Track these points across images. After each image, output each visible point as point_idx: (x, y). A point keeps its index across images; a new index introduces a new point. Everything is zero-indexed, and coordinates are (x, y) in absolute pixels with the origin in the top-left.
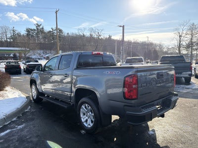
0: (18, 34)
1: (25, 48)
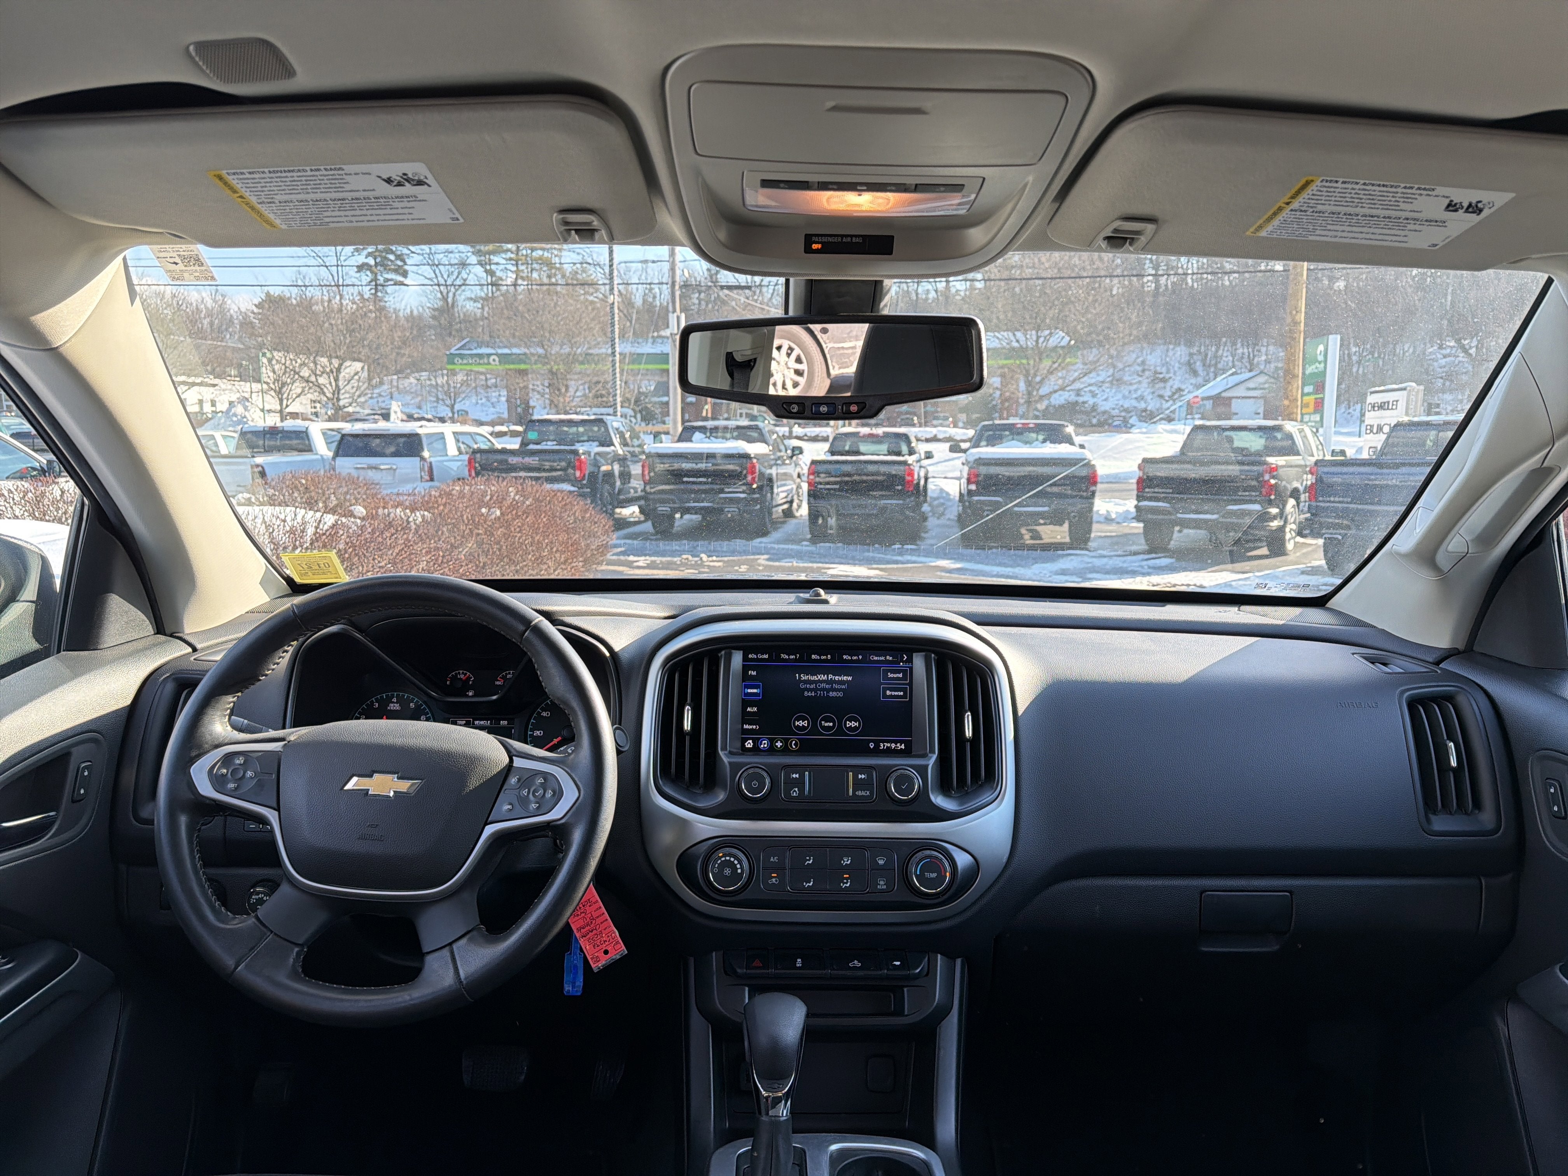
1: (1034, 332)
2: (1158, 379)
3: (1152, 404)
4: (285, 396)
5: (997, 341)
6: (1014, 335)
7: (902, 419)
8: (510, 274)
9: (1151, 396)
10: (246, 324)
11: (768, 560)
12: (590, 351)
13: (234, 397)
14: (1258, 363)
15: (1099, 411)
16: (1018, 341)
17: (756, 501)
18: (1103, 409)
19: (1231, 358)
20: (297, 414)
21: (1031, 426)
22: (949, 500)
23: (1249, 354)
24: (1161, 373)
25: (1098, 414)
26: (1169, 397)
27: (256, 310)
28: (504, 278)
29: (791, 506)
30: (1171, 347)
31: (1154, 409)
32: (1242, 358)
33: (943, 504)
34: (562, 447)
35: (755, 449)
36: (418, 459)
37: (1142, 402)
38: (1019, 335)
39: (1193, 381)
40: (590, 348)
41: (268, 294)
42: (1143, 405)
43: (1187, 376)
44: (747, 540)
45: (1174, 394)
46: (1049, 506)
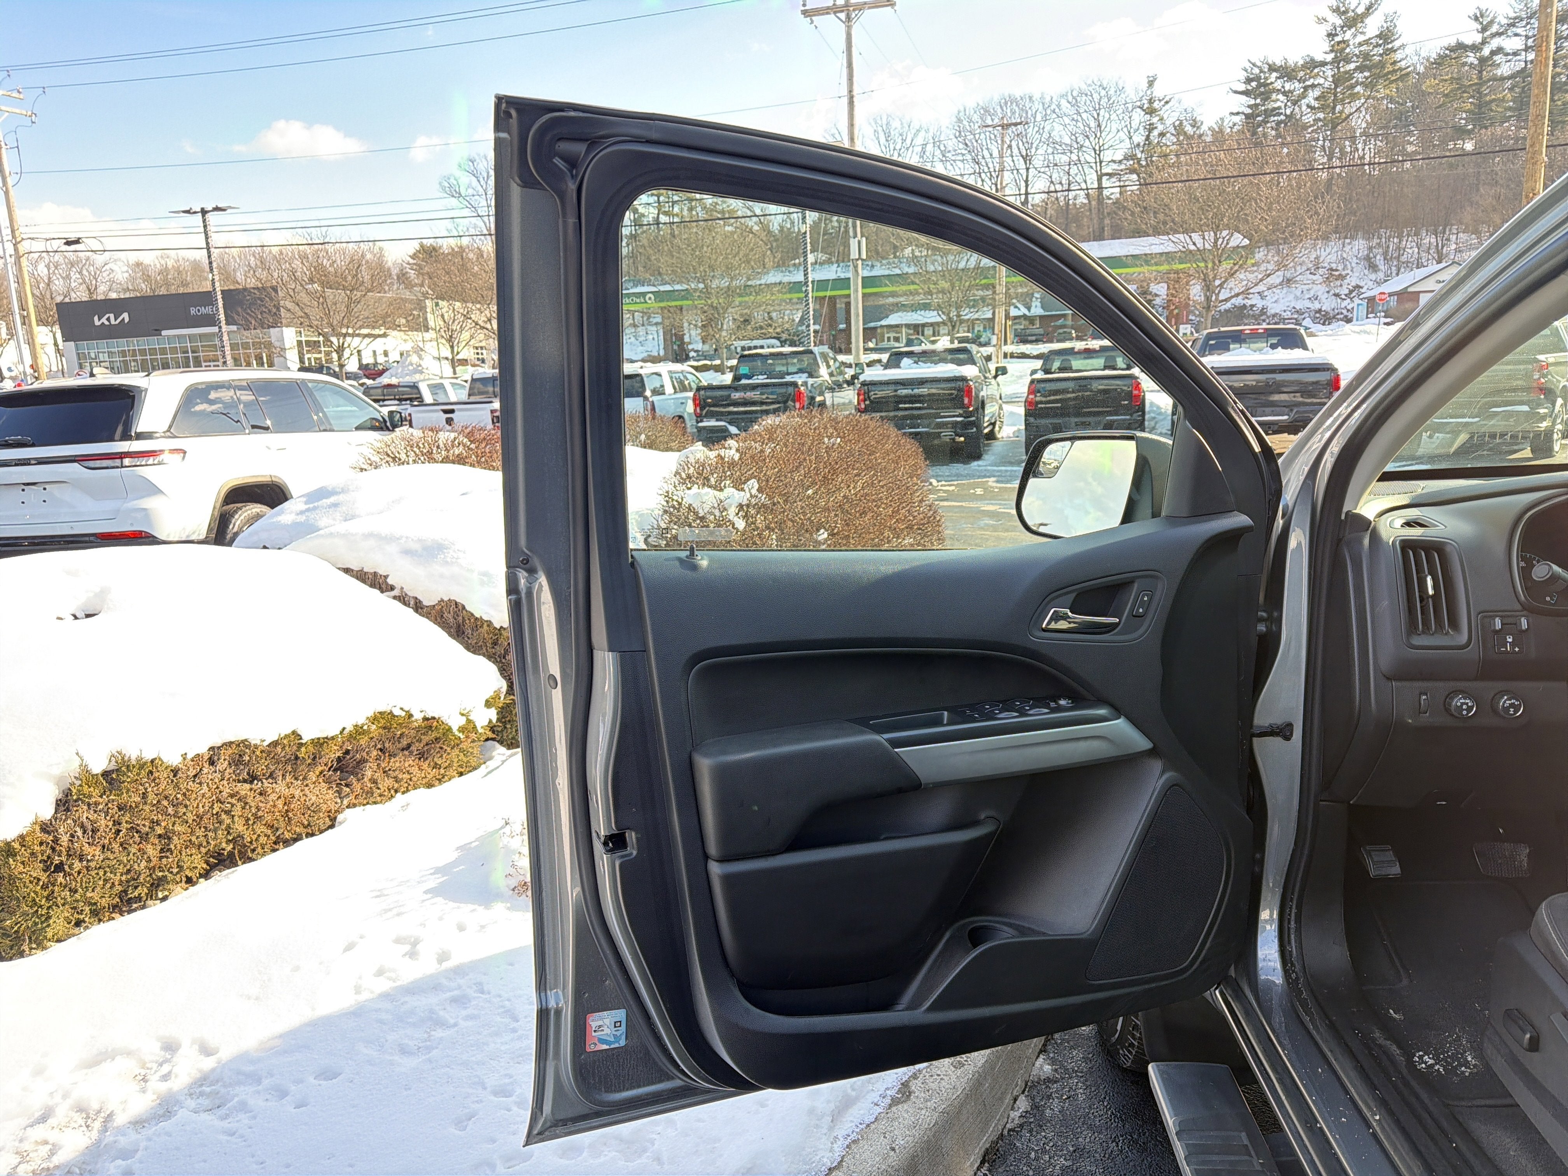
0: (1179, 129)
1: (1212, 233)
2: (1333, 276)
3: (1328, 304)
4: (455, 343)
5: (1172, 245)
6: (1190, 237)
7: (1060, 334)
8: (652, 210)
9: (1326, 295)
10: (402, 277)
11: (997, 482)
12: (749, 283)
13: (408, 346)
14: (1447, 255)
15: (1268, 314)
16: (1194, 244)
17: (972, 424)
18: (1273, 312)
19: (1416, 250)
20: (466, 360)
21: (1260, 331)
22: (1160, 414)
23: (1437, 244)
24: (1337, 270)
25: (1268, 317)
26: (1346, 295)
27: (412, 261)
28: (646, 214)
29: (994, 427)
30: (1348, 241)
31: (1329, 309)
32: (1429, 248)
33: (1154, 418)
34: (773, 381)
35: (969, 371)
36: (641, 399)
37: (1316, 302)
38: (1196, 236)
39: (1373, 276)
40: (749, 279)
41: (422, 246)
42: (1317, 306)
43: (1366, 272)
44: (964, 463)
45: (1351, 292)
46: (1288, 415)
